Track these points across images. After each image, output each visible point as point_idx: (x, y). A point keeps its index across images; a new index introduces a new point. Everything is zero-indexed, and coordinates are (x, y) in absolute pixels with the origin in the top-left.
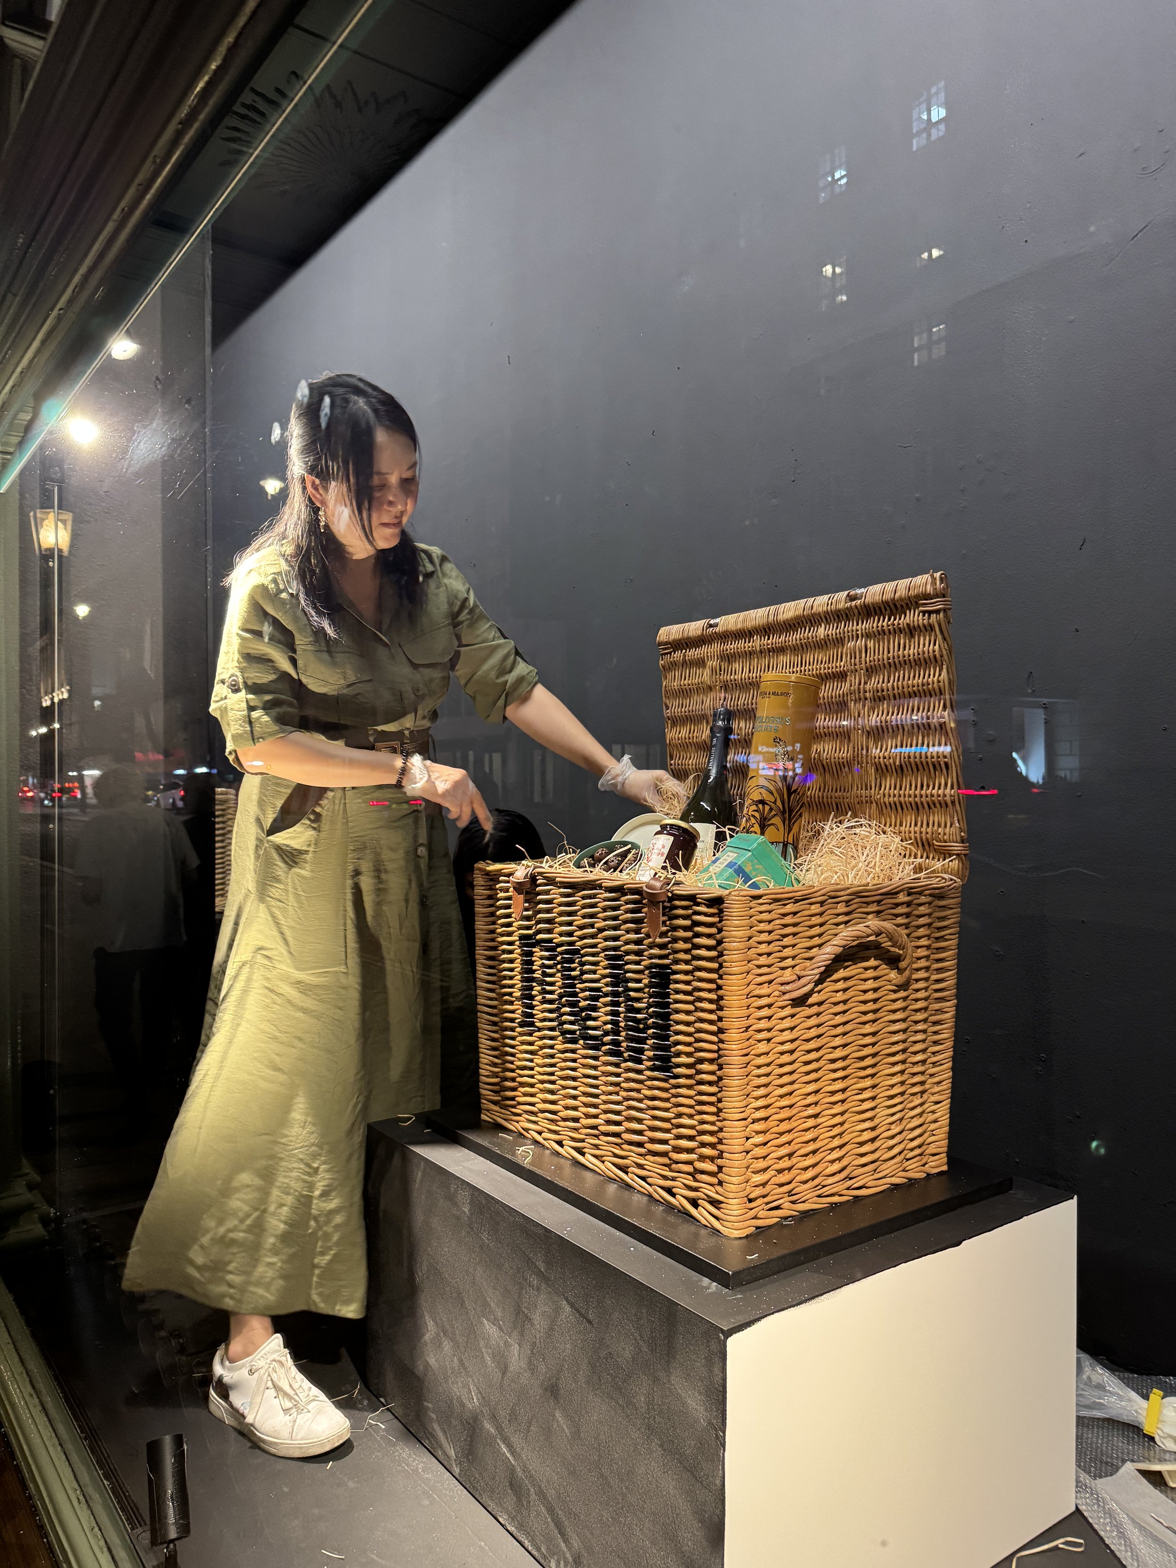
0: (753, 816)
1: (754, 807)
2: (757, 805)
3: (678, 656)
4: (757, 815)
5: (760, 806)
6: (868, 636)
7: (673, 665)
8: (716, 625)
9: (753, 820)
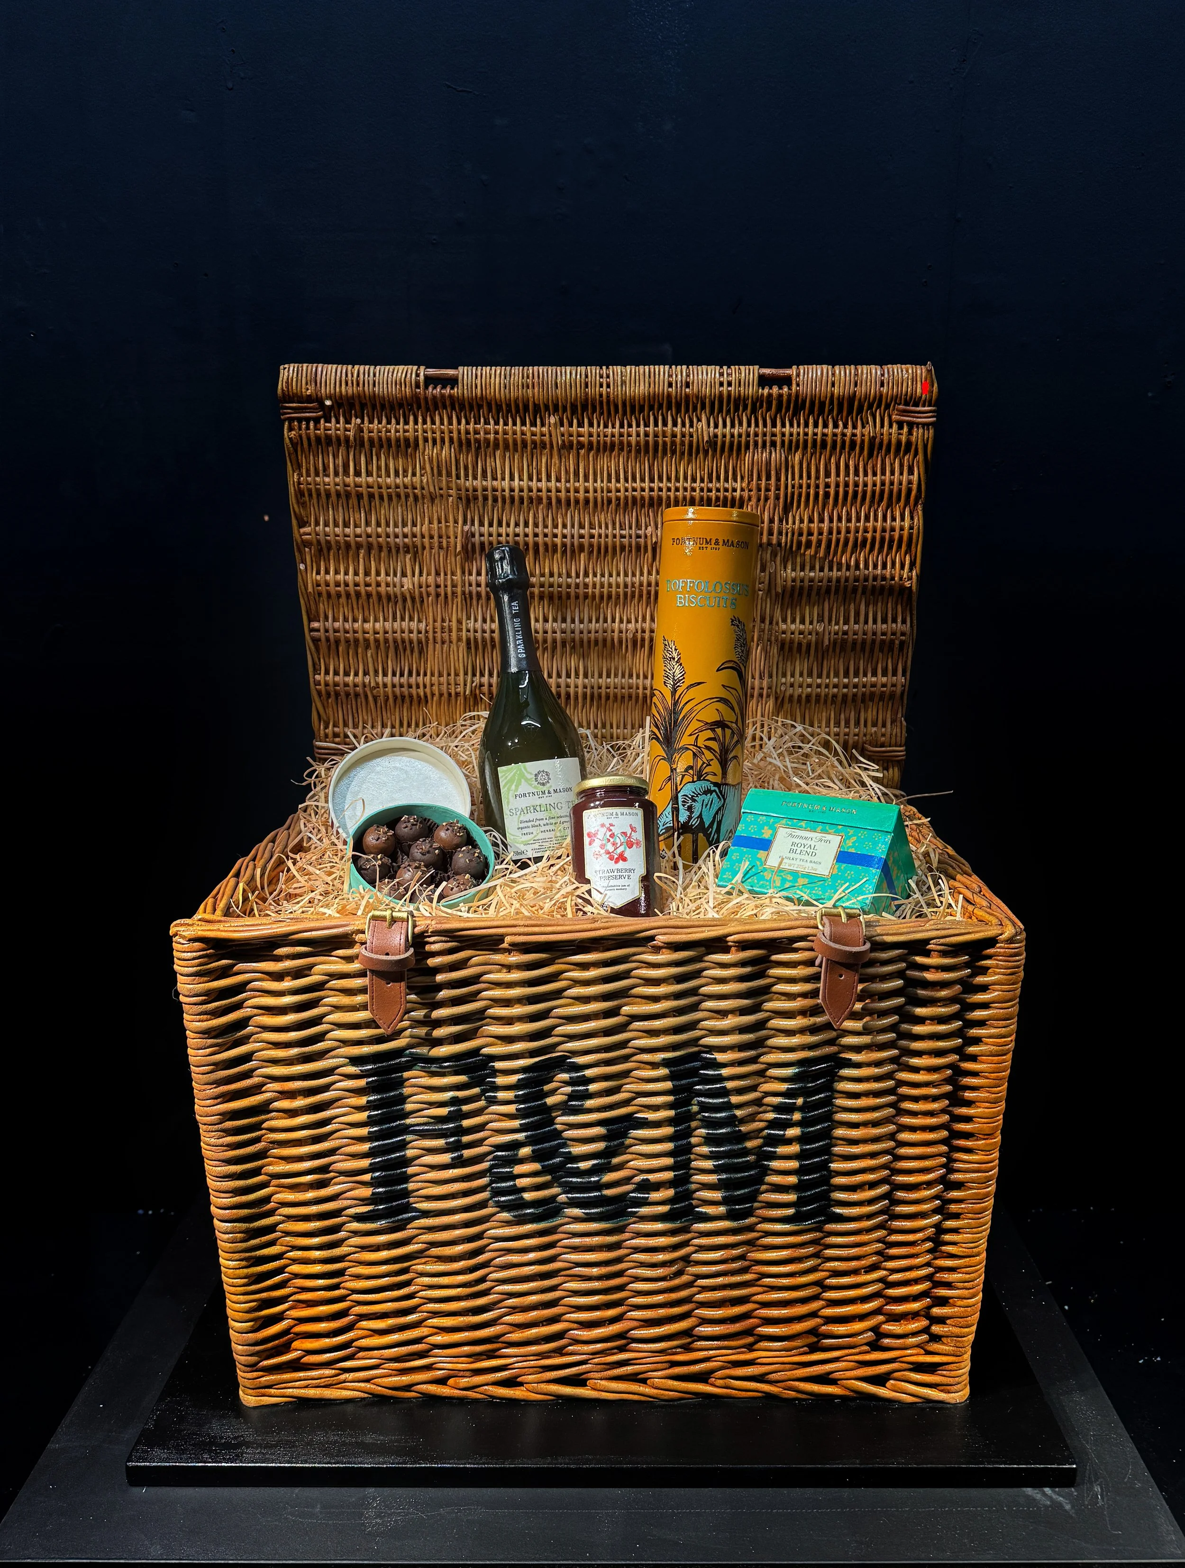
0: (708, 748)
1: (709, 734)
2: (713, 730)
3: (334, 427)
4: (713, 745)
5: (719, 731)
6: (791, 447)
7: (326, 443)
8: (453, 382)
9: (708, 755)
